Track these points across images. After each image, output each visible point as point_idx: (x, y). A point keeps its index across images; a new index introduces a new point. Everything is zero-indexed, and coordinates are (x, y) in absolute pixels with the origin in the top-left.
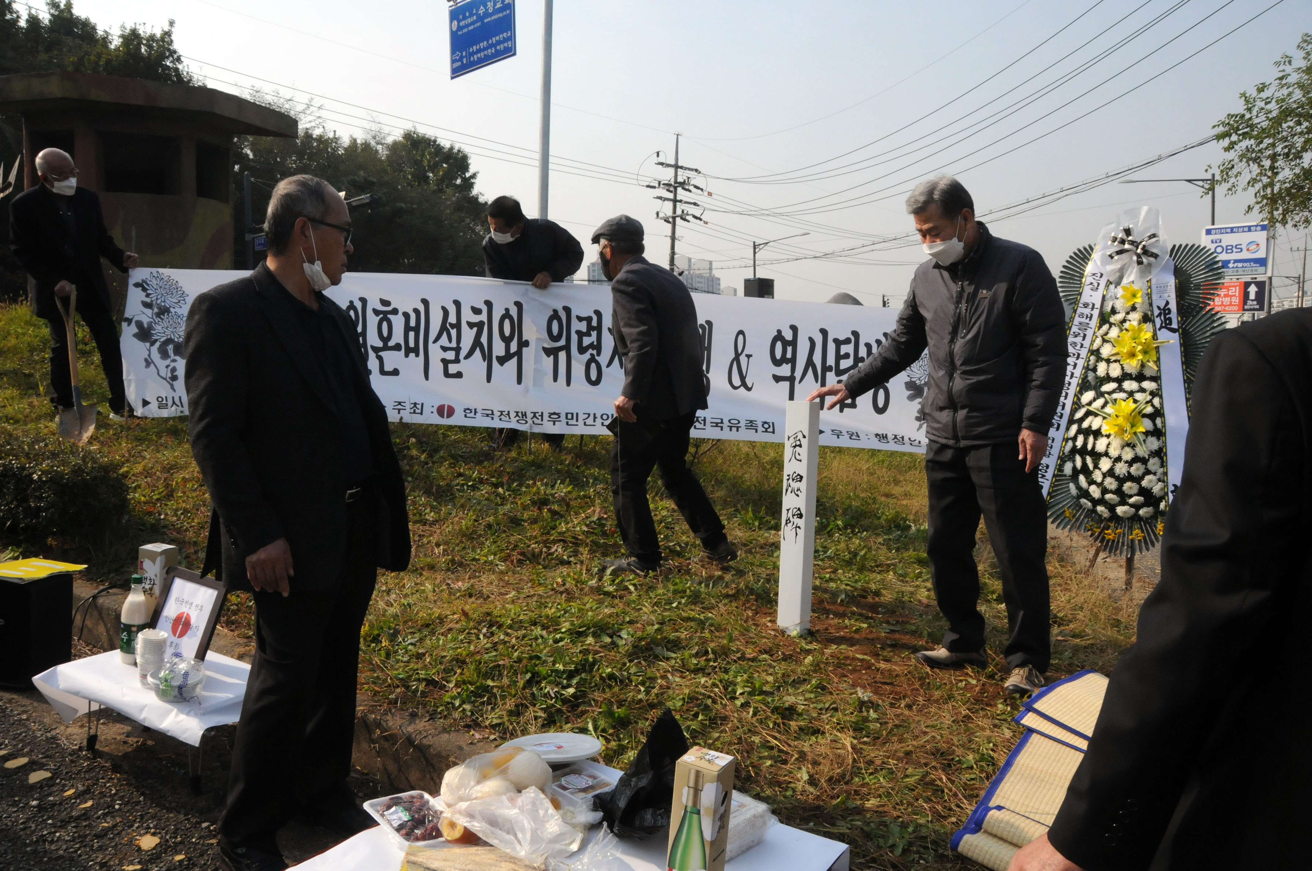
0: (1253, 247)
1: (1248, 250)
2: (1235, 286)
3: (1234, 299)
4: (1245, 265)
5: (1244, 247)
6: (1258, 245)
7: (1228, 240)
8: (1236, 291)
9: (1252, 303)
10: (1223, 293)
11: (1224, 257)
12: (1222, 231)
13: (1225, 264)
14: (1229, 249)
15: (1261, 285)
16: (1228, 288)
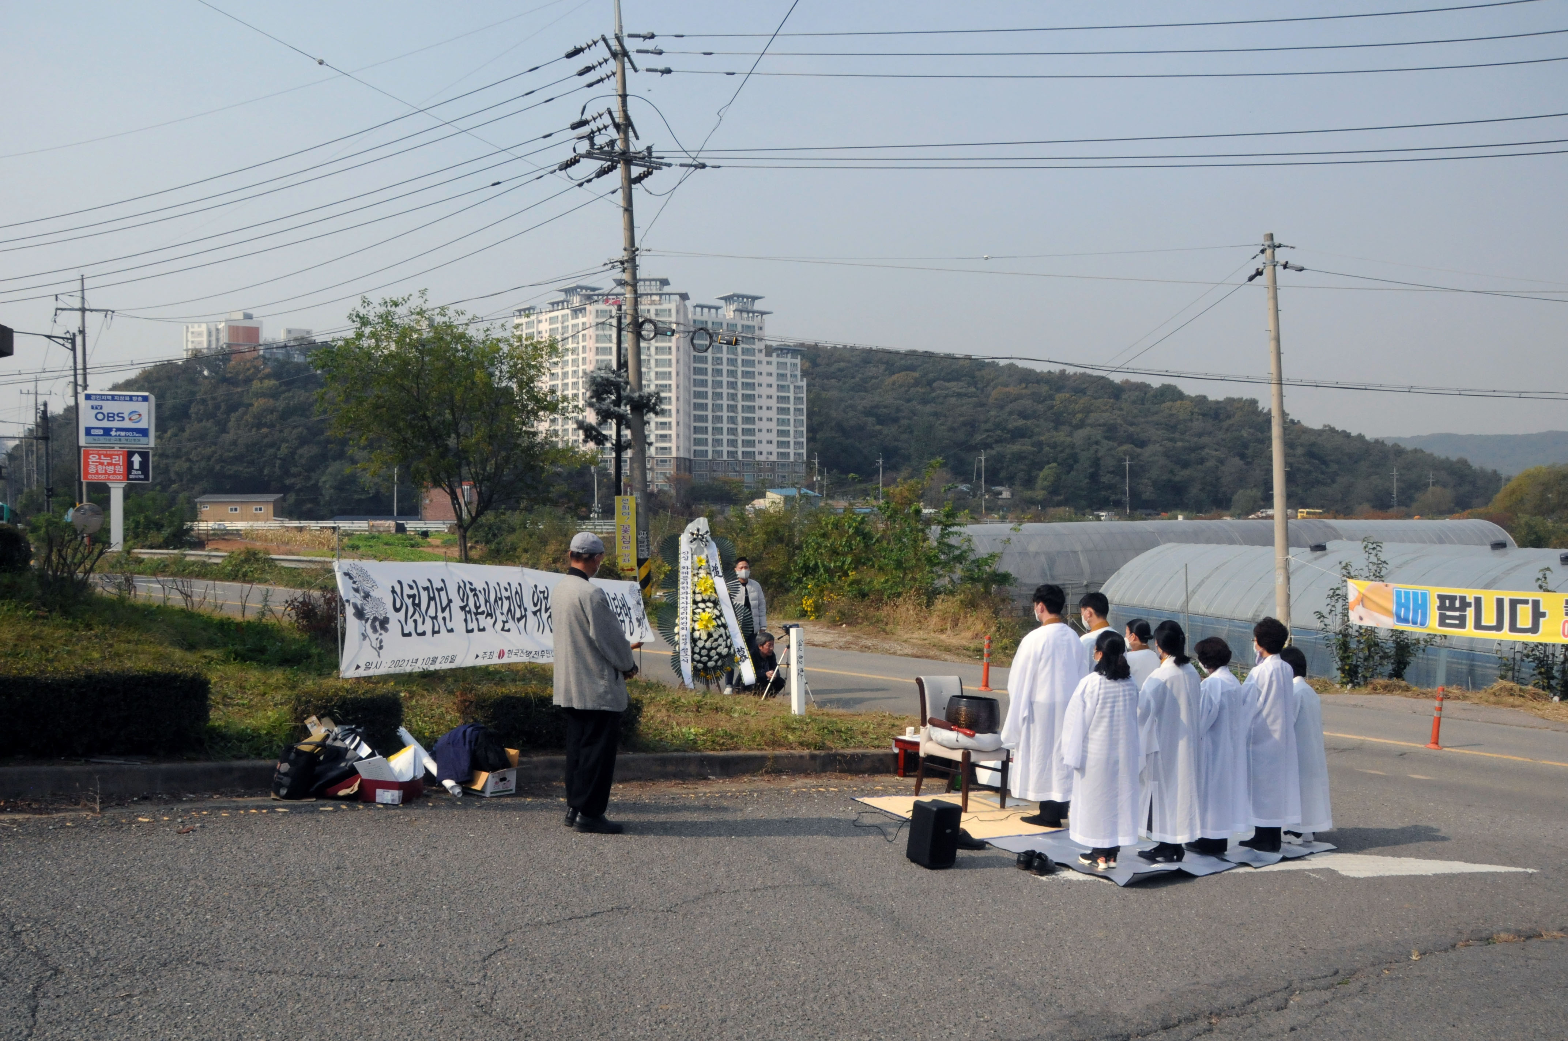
0: (135, 417)
1: (130, 419)
2: (119, 455)
3: (118, 468)
4: (128, 434)
5: (126, 416)
6: (140, 415)
7: (109, 407)
8: (119, 460)
9: (135, 474)
10: (106, 460)
11: (106, 424)
12: (101, 397)
13: (107, 431)
14: (110, 417)
15: (144, 455)
16: (110, 456)
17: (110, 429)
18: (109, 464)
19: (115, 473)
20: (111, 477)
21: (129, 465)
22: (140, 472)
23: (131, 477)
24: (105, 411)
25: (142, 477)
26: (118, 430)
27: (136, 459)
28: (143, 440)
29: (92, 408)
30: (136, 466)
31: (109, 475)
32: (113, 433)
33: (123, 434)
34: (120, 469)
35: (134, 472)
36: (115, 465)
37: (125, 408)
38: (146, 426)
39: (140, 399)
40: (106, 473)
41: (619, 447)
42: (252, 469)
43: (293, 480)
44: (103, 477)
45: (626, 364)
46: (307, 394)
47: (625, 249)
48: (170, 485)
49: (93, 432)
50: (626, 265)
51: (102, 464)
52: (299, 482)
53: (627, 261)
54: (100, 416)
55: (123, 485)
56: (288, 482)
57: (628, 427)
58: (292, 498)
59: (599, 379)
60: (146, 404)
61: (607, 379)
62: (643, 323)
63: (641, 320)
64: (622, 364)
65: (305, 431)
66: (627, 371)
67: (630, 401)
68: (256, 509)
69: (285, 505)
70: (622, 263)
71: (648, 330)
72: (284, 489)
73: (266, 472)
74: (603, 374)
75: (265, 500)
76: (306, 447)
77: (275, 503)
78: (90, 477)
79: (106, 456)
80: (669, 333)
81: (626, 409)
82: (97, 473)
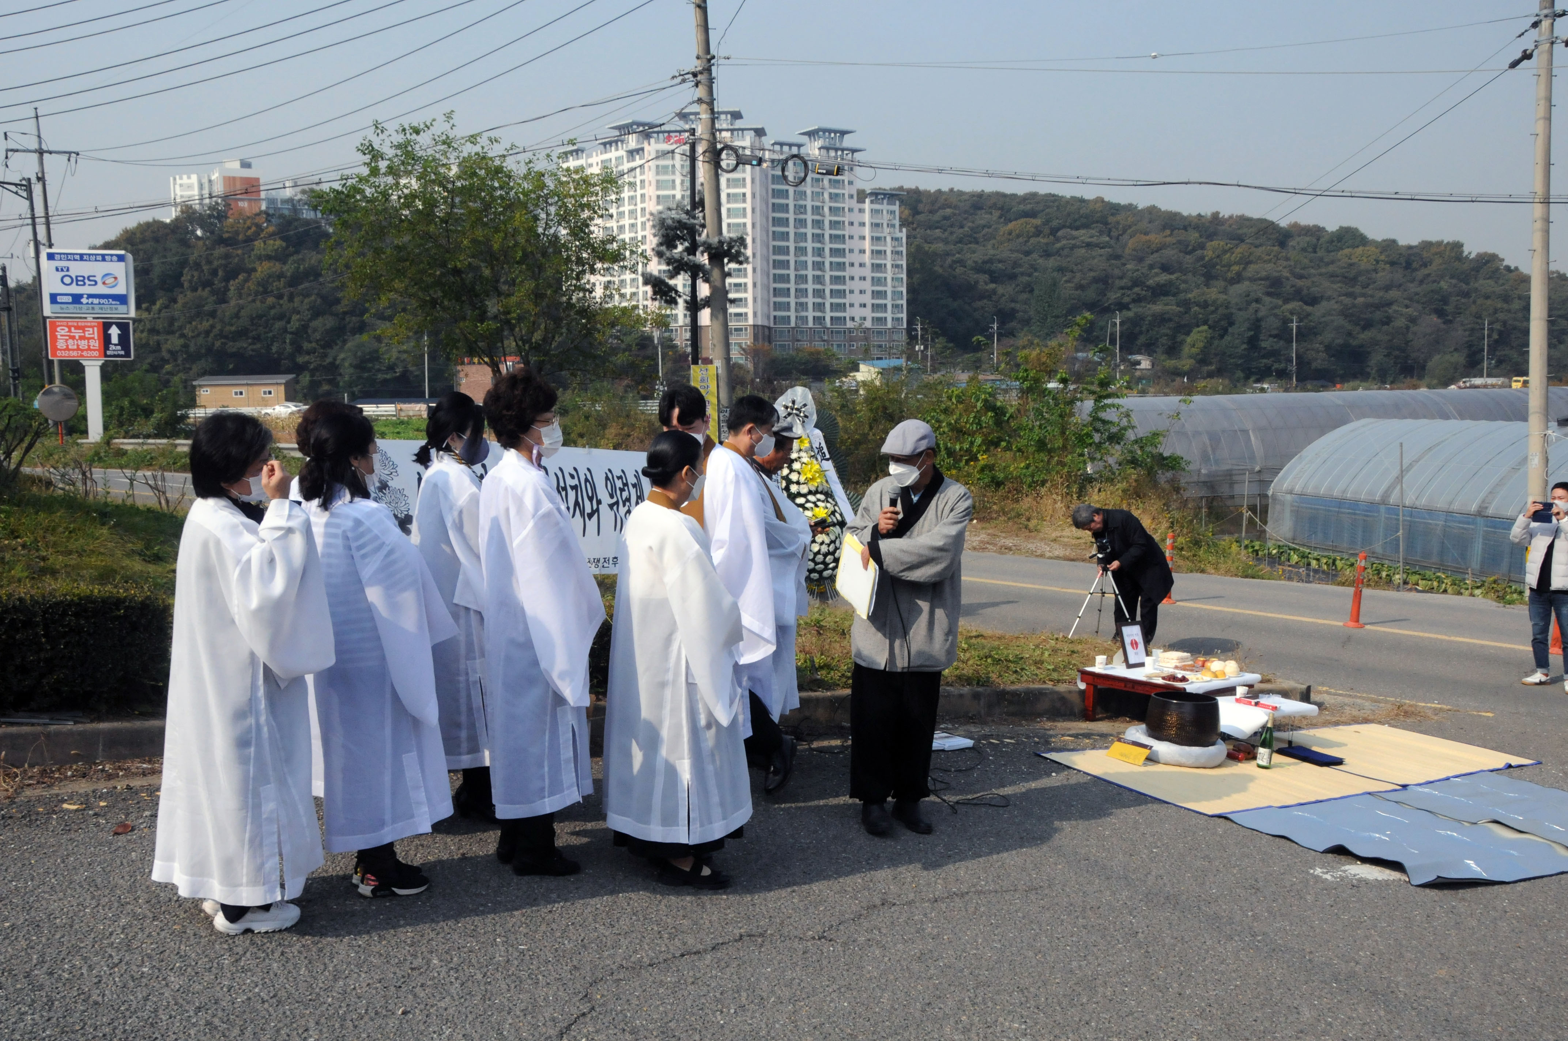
0: (110, 280)
1: (104, 283)
2: (93, 327)
3: (92, 343)
4: (102, 301)
5: (98, 279)
6: (116, 278)
7: (77, 269)
8: (94, 333)
9: (115, 348)
10: (77, 334)
11: (75, 289)
12: (68, 257)
13: (77, 299)
14: (79, 280)
15: (123, 327)
16: (83, 328)
17: (81, 296)
18: (82, 338)
19: (89, 349)
20: (85, 353)
21: (107, 339)
22: (119, 348)
23: (109, 353)
24: (73, 273)
25: (123, 353)
26: (90, 296)
27: (114, 332)
28: (122, 308)
29: (57, 269)
30: (115, 339)
31: (82, 351)
32: (84, 300)
33: (96, 301)
34: (96, 344)
35: (112, 347)
36: (89, 339)
37: (97, 269)
38: (124, 292)
39: (115, 258)
40: (78, 349)
41: (694, 306)
42: (258, 346)
43: (307, 358)
44: (75, 353)
45: (702, 203)
46: (319, 256)
47: (698, 58)
48: (162, 367)
49: (59, 299)
50: (699, 77)
51: (73, 338)
52: (313, 361)
53: (701, 73)
54: (67, 280)
55: (100, 363)
56: (300, 360)
57: (707, 280)
58: (306, 379)
59: (669, 222)
60: (122, 264)
61: (679, 222)
62: (722, 150)
63: (719, 146)
64: (697, 203)
65: (319, 301)
66: (703, 211)
67: (708, 248)
68: (265, 393)
69: (298, 387)
70: (695, 75)
71: (727, 161)
72: (297, 369)
73: (274, 349)
74: (674, 214)
75: (274, 381)
76: (320, 319)
77: (287, 385)
78: (59, 353)
79: (77, 328)
80: (754, 163)
81: (703, 259)
82: (67, 349)
